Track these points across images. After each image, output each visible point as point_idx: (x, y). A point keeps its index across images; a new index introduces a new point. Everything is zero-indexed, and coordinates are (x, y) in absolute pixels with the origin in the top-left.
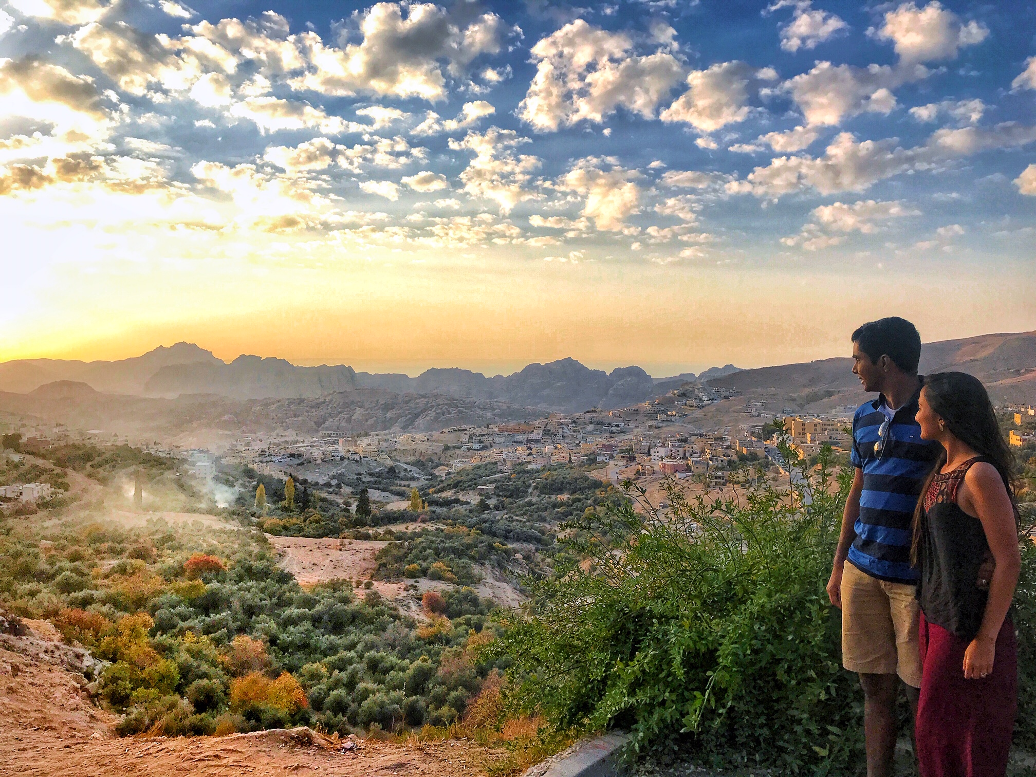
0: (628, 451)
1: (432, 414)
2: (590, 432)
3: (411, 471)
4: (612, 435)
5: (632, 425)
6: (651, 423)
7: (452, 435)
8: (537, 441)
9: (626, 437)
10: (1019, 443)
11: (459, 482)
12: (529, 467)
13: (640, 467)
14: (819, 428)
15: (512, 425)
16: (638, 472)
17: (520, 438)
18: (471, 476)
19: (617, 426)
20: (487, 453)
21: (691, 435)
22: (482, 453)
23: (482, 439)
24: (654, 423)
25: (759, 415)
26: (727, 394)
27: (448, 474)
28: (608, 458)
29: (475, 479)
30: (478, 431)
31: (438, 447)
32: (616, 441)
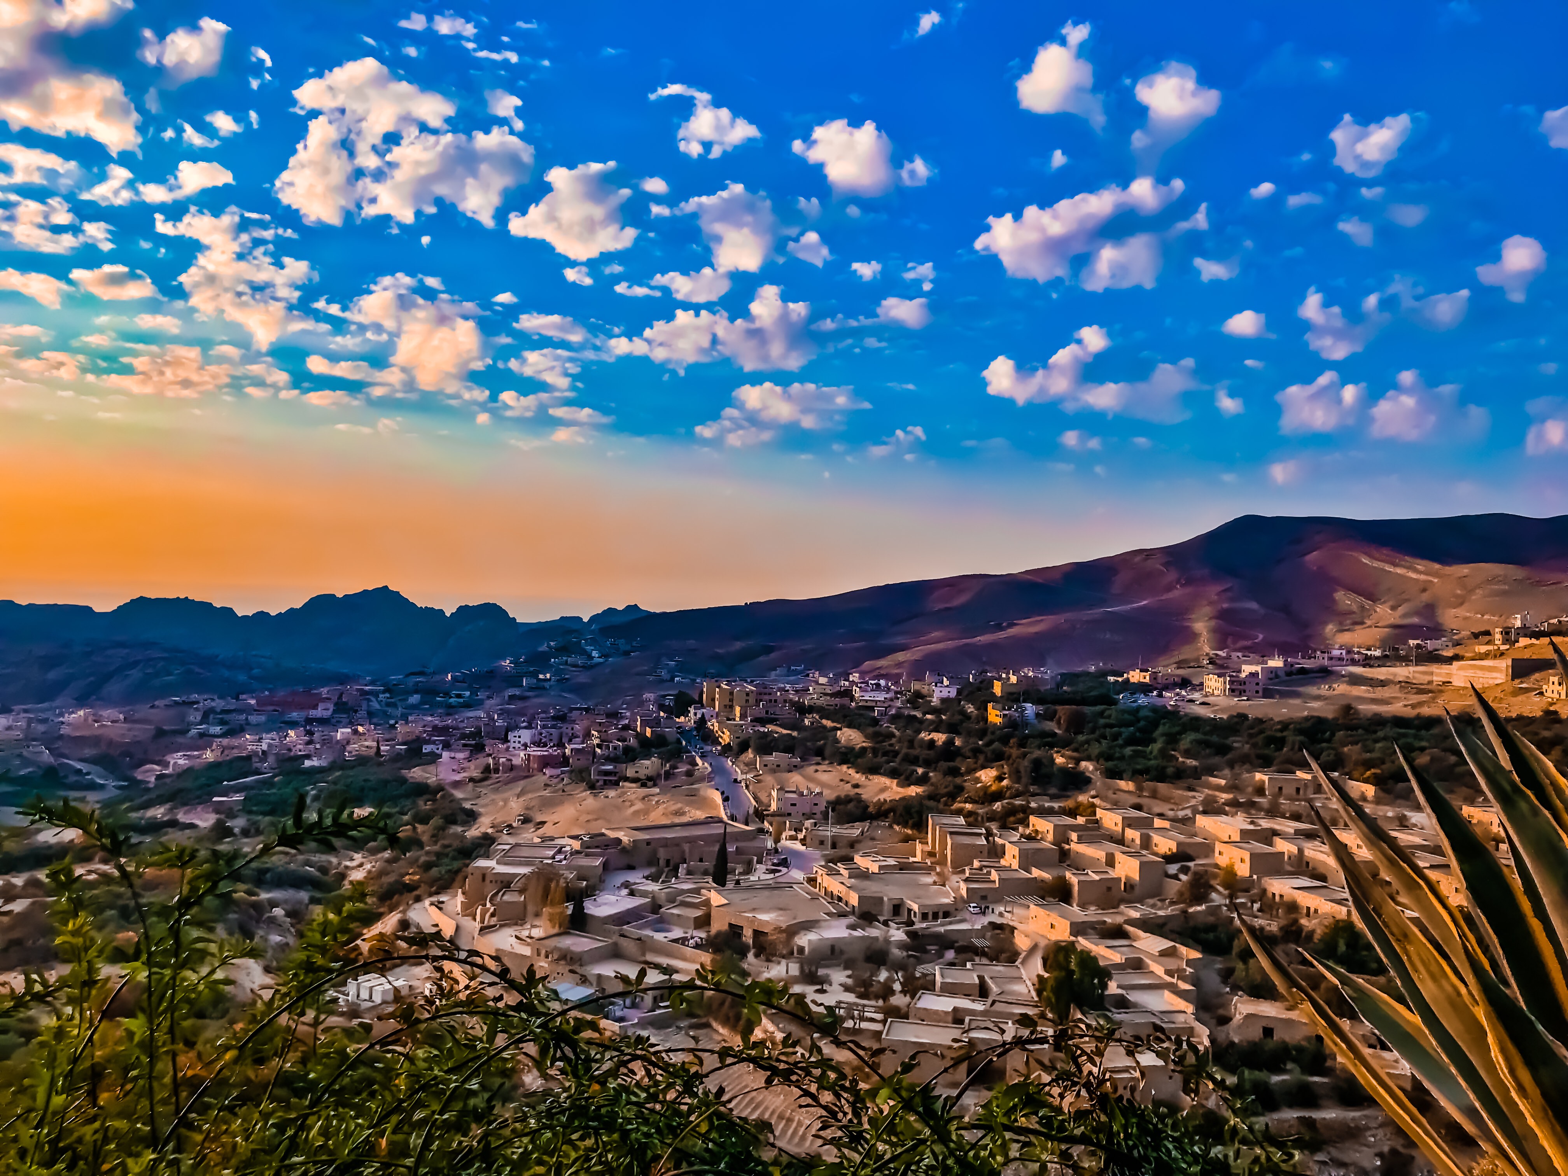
0: (472, 735)
1: (135, 674)
2: (414, 707)
3: (88, 774)
4: (451, 711)
5: (481, 695)
6: (511, 692)
7: (172, 712)
8: (322, 721)
9: (471, 714)
10: (998, 720)
11: (180, 791)
12: (307, 763)
13: (491, 761)
14: (752, 700)
15: (281, 693)
16: (487, 769)
17: (295, 715)
18: (203, 780)
19: (459, 696)
20: (235, 742)
21: (572, 710)
22: (225, 741)
23: (226, 717)
24: (516, 692)
25: (672, 680)
26: (628, 648)
27: (160, 777)
28: (440, 747)
29: (209, 786)
30: (219, 704)
31: (142, 732)
32: (456, 720)
